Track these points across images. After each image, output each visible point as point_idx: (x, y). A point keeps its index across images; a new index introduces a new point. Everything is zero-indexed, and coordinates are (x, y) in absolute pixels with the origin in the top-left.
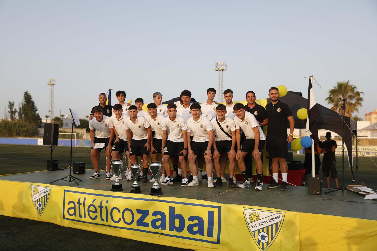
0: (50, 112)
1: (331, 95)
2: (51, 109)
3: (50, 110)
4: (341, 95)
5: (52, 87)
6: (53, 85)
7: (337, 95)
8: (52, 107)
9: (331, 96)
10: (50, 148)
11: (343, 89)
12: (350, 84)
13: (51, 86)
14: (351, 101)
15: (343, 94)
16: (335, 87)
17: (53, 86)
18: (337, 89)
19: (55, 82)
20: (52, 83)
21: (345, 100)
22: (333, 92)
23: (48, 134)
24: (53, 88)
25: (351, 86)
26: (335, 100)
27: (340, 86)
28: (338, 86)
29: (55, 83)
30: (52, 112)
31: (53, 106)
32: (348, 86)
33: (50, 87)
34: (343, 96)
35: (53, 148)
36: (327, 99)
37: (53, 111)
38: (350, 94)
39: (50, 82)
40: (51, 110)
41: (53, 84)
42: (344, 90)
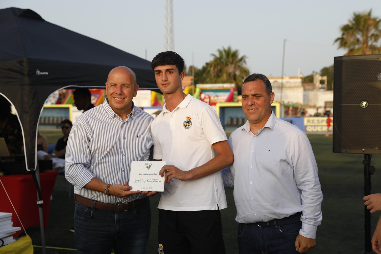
1: (343, 34)
4: (359, 34)
7: (353, 33)
9: (345, 37)
11: (362, 24)
12: (373, 15)
14: (374, 44)
15: (362, 31)
16: (350, 21)
18: (353, 24)
21: (366, 42)
22: (346, 29)
25: (375, 20)
26: (349, 42)
27: (358, 18)
28: (354, 20)
32: (370, 19)
34: (363, 36)
36: (336, 40)
38: (373, 31)
42: (363, 26)
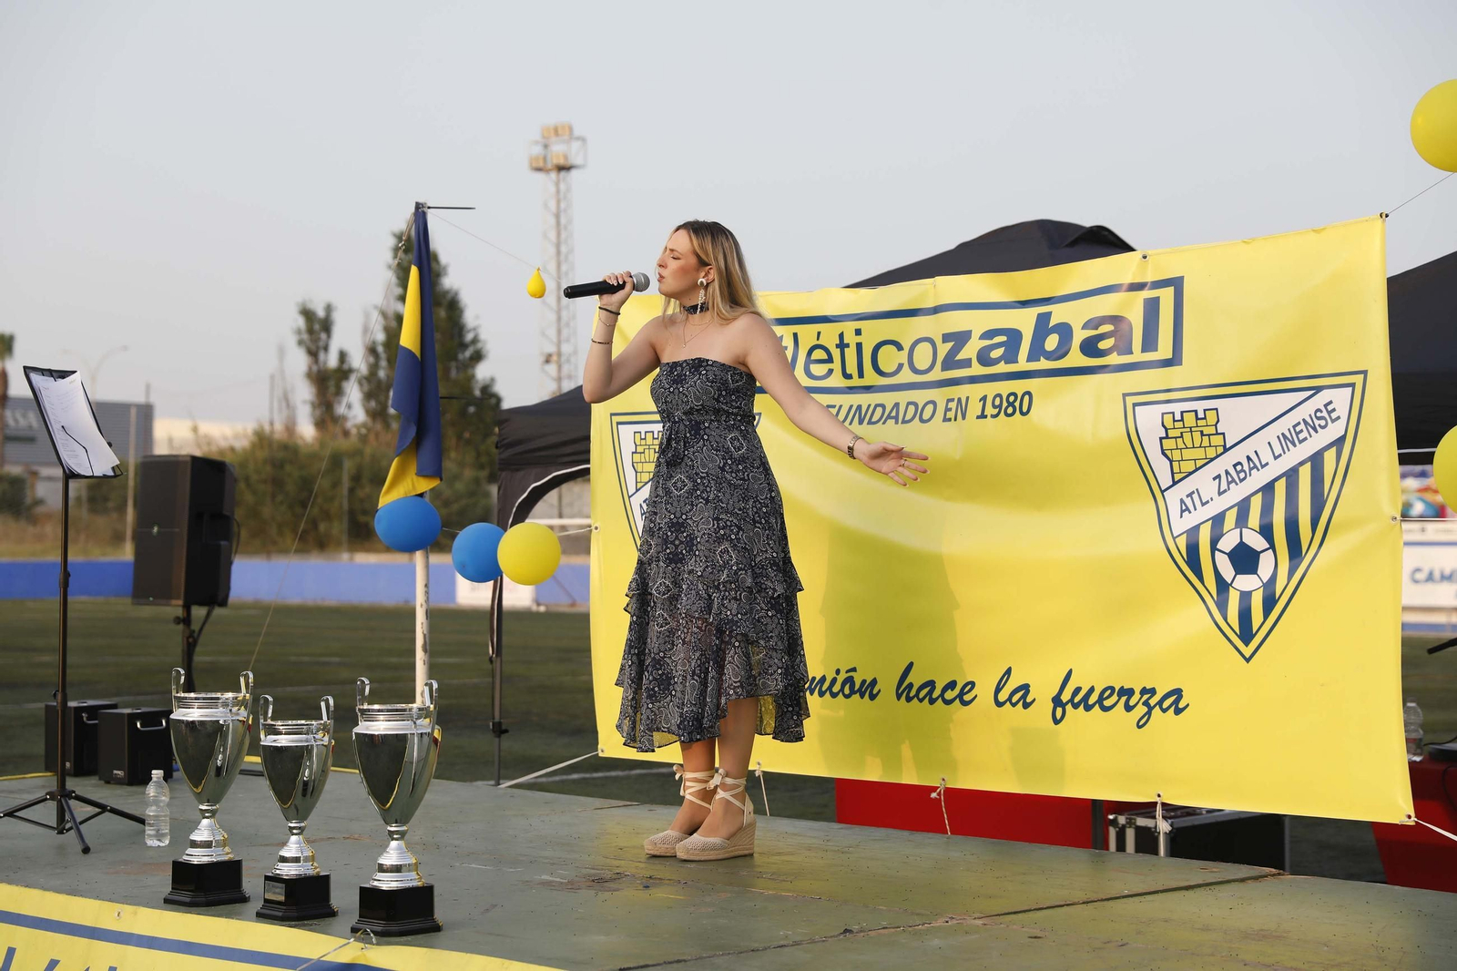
0: (552, 368)
2: (559, 344)
3: (552, 349)
5: (562, 187)
6: (562, 168)
8: (565, 332)
10: (178, 620)
13: (553, 175)
17: (563, 174)
19: (576, 145)
20: (558, 151)
23: (156, 529)
24: (568, 190)
29: (575, 154)
30: (566, 369)
31: (568, 325)
33: (547, 181)
35: (195, 626)
37: (568, 361)
39: (546, 146)
40: (559, 354)
41: (562, 162)
